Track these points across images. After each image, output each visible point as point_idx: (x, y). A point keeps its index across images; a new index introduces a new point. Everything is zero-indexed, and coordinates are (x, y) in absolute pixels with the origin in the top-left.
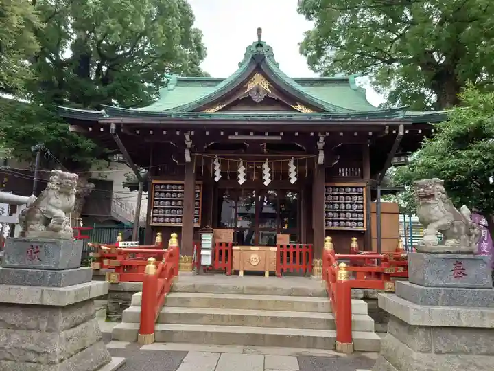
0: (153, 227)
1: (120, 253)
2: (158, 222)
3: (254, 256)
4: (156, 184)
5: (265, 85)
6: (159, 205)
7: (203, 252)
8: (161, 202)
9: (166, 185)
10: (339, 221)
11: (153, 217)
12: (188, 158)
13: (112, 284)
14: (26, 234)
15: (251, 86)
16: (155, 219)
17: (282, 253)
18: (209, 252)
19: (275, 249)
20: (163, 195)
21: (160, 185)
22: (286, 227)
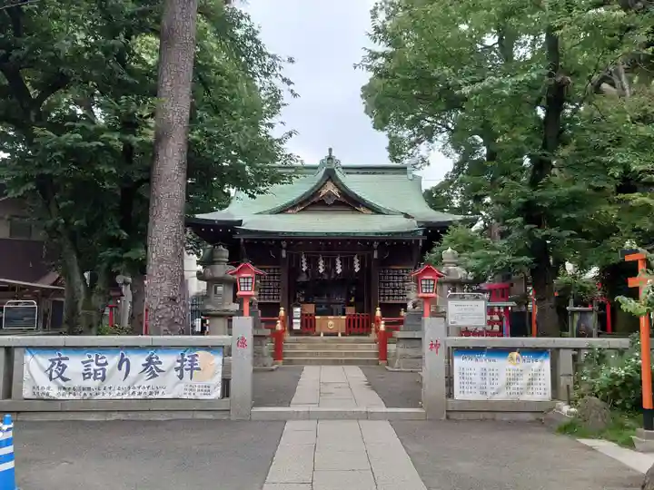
3: (330, 323)
5: (335, 191)
7: (294, 321)
10: (393, 296)
12: (284, 255)
15: (324, 192)
17: (350, 320)
18: (299, 321)
19: (344, 317)
22: (352, 300)
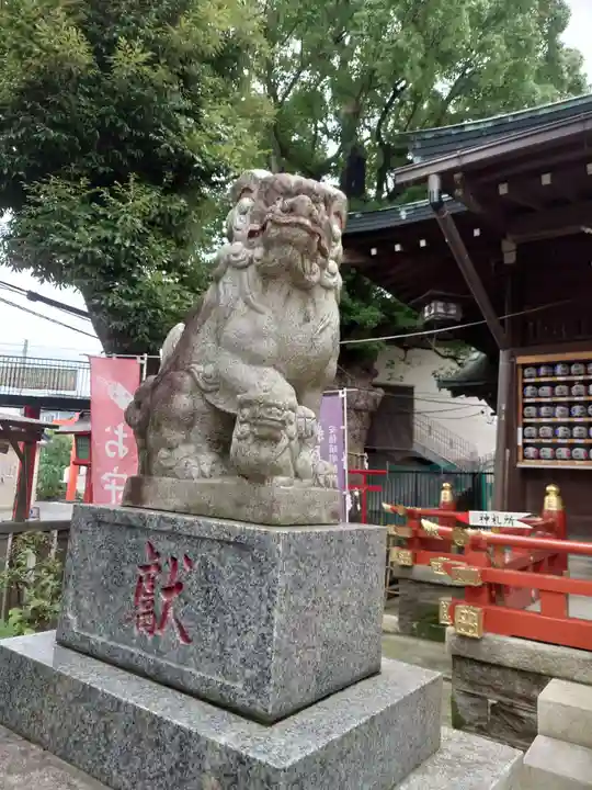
0: (525, 470)
1: (476, 544)
2: (539, 458)
4: (525, 366)
6: (539, 416)
8: (543, 409)
9: (553, 365)
11: (526, 445)
13: (463, 637)
14: (147, 490)
16: (531, 451)
20: (547, 389)
21: (537, 366)
